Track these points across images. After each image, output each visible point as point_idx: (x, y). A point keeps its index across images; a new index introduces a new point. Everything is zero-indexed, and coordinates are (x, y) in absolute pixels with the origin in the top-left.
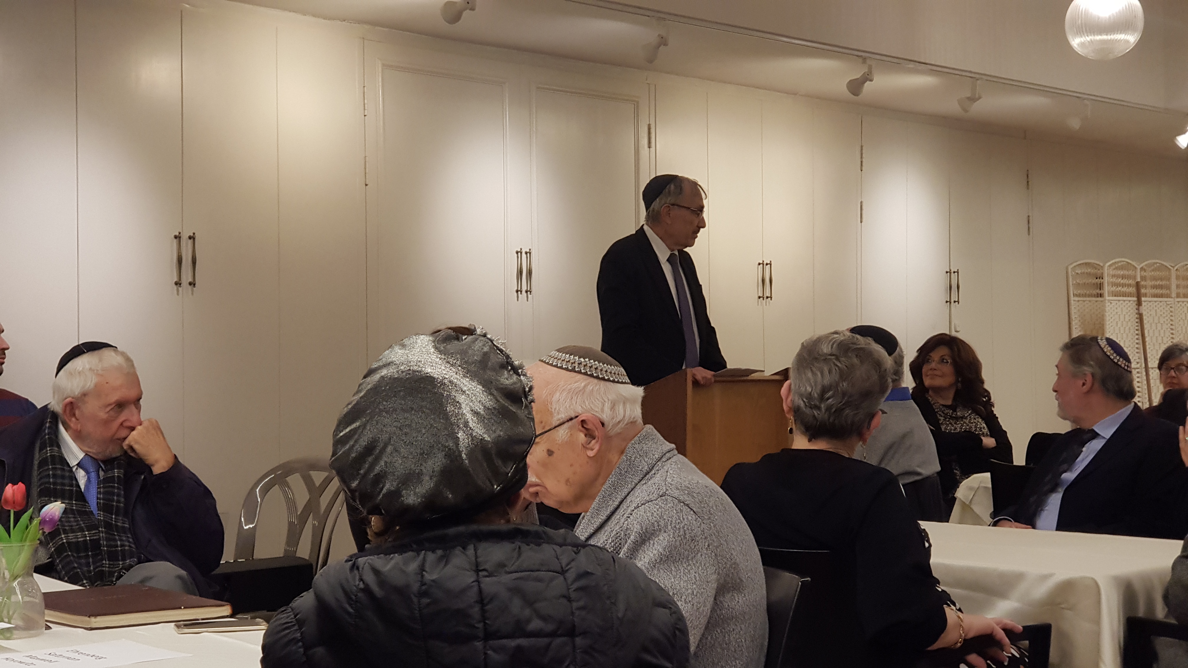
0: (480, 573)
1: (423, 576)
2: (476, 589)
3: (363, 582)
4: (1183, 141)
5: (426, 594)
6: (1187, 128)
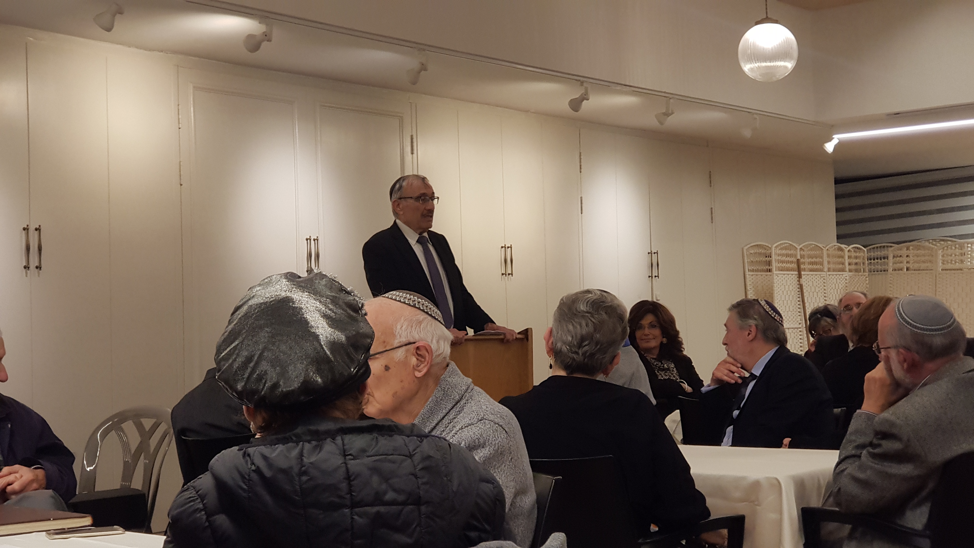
0: (348, 457)
1: (302, 460)
2: (344, 469)
3: (255, 466)
4: (830, 147)
5: (305, 473)
6: (834, 136)
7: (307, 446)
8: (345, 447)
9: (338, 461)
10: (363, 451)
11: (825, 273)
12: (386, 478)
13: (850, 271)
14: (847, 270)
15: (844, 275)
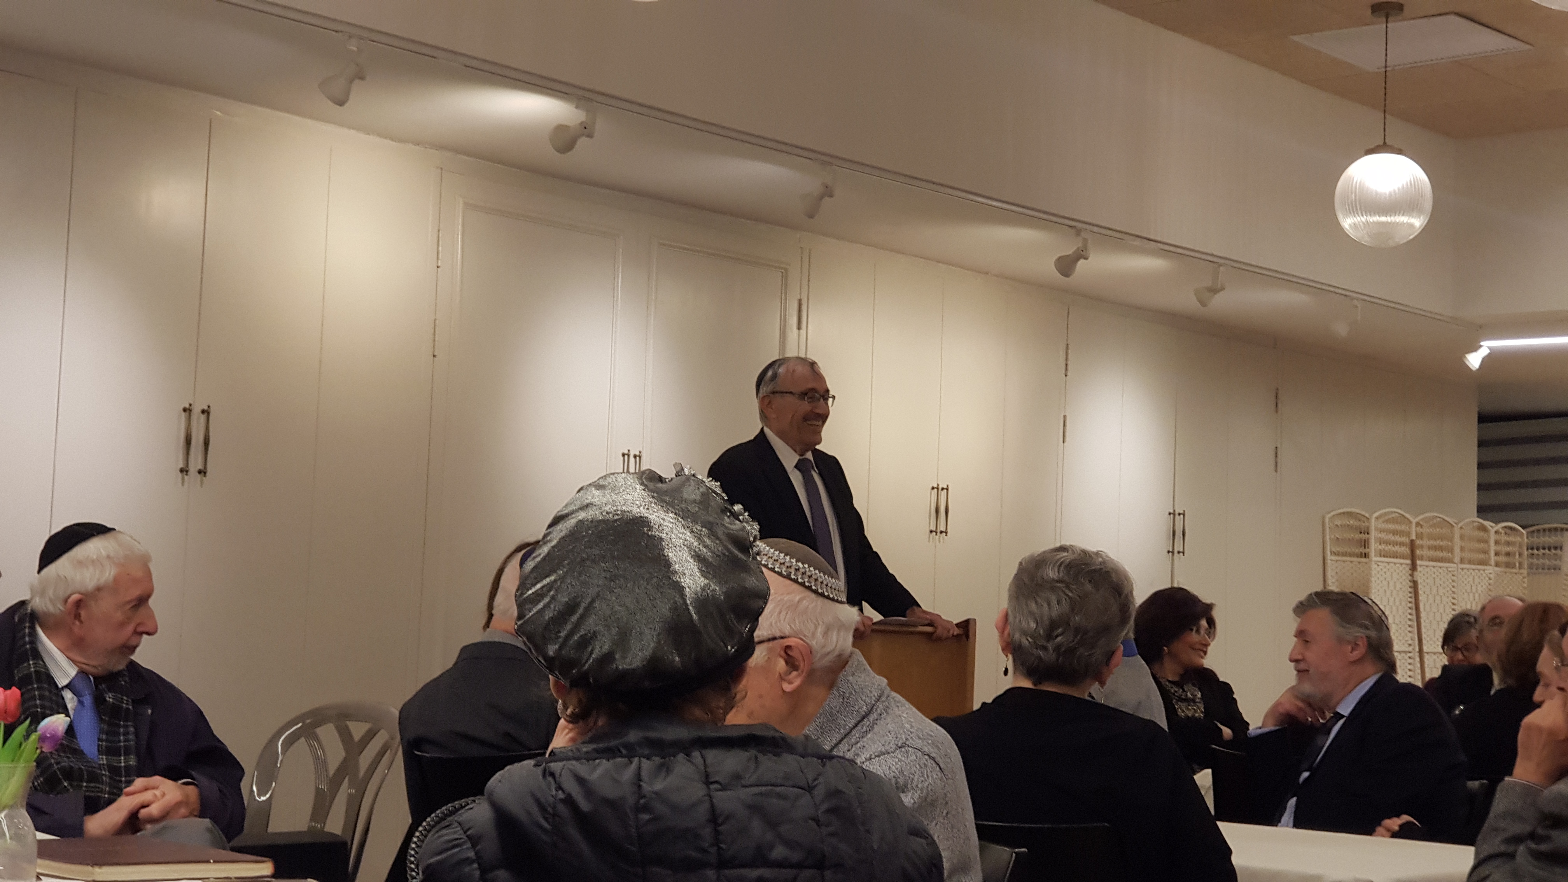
0: (712, 786)
1: (640, 787)
2: (707, 805)
3: (563, 791)
4: (1474, 360)
5: (645, 809)
6: (1482, 343)
7: (646, 764)
8: (709, 770)
9: (698, 791)
10: (737, 777)
11: (1455, 565)
12: (772, 823)
13: (1497, 565)
14: (1493, 562)
15: (1486, 571)
